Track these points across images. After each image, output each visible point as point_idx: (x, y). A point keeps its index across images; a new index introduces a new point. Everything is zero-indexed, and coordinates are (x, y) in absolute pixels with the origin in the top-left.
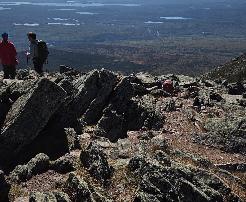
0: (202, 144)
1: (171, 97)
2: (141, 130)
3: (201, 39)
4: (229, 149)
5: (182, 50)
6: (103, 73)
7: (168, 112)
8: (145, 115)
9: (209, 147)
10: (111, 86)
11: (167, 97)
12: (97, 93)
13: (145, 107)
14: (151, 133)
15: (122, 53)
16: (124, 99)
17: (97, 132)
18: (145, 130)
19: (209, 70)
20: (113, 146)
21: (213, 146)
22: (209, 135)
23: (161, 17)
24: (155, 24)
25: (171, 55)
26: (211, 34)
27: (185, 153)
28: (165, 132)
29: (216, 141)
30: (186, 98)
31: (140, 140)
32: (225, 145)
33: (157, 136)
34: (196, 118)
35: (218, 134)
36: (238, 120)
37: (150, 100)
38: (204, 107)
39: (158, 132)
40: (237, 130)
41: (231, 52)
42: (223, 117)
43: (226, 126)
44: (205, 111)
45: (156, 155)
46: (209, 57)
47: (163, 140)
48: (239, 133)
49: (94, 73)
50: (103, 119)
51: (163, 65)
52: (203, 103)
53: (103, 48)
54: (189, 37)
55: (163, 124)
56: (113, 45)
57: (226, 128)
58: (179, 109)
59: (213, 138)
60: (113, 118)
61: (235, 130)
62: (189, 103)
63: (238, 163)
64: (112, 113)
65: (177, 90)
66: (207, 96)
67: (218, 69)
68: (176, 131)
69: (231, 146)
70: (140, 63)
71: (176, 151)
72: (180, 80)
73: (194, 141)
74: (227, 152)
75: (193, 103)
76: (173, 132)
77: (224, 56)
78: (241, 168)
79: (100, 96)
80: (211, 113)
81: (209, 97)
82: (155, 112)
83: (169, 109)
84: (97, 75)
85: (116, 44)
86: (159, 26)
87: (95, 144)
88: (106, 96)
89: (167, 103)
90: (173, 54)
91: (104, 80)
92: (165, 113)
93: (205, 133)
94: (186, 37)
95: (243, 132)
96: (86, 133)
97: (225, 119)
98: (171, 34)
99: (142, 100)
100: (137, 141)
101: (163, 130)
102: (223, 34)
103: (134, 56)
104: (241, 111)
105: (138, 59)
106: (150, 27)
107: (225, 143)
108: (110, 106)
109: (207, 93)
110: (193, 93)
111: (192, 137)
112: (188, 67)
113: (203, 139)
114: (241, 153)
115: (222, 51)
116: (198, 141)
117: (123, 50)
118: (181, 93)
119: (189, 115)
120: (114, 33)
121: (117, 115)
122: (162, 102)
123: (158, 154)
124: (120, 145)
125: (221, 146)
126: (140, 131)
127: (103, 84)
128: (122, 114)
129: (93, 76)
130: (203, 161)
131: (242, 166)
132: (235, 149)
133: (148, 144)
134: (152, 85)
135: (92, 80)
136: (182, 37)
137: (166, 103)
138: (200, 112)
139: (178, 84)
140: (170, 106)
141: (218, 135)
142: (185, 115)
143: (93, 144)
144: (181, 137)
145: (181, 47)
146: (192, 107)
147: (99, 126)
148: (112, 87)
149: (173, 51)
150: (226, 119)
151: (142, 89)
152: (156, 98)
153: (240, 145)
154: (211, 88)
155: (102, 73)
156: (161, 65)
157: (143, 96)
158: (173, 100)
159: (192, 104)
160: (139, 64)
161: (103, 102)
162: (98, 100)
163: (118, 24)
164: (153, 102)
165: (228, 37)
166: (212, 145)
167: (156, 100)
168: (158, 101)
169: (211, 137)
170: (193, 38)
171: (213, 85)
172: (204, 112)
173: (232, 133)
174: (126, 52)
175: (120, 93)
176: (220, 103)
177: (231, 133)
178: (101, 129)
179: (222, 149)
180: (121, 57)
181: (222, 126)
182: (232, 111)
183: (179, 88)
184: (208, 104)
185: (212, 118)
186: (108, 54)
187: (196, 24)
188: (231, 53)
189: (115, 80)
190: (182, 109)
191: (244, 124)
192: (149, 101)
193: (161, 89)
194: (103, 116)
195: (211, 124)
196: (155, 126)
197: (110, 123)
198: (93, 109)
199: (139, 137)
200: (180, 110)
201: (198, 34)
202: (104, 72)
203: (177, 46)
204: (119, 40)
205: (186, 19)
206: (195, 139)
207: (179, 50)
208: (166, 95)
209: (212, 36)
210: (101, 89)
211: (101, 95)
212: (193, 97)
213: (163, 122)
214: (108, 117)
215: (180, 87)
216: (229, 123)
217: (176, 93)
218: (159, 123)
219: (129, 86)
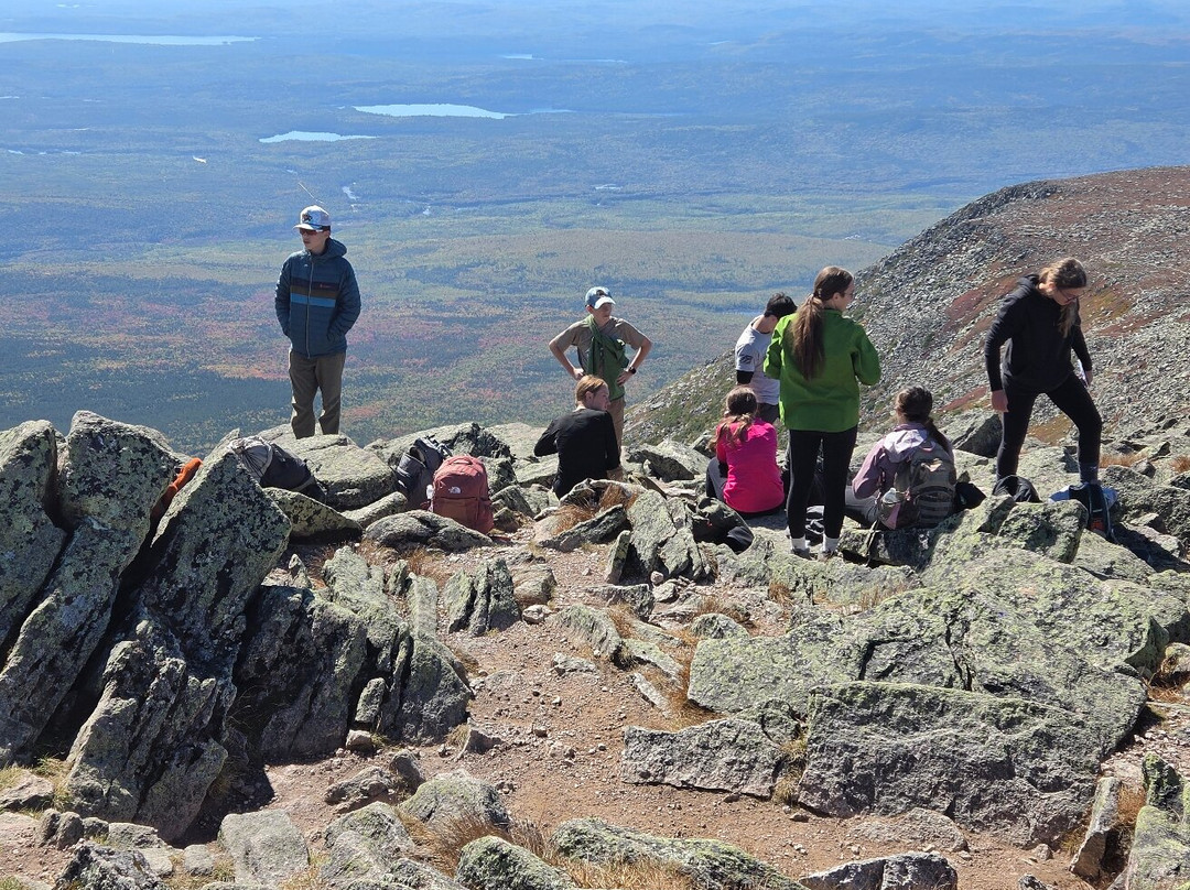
0: (687, 786)
1: (484, 548)
2: (342, 756)
3: (594, 222)
4: (825, 794)
5: (494, 287)
6: (90, 441)
7: (480, 632)
8: (359, 666)
9: (727, 801)
10: (141, 514)
11: (462, 550)
12: (57, 564)
13: (351, 620)
14: (402, 765)
15: (143, 322)
16: (225, 582)
17: (78, 800)
18: (365, 750)
19: (653, 388)
20: (197, 865)
21: (746, 790)
22: (718, 733)
23: (358, 109)
24: (328, 145)
25: (439, 319)
26: (640, 198)
27: (622, 835)
28: (480, 745)
29: (756, 760)
30: (565, 544)
31: (343, 811)
32: (803, 778)
33: (441, 776)
34: (635, 647)
35: (763, 721)
36: (849, 633)
37: (369, 576)
38: (668, 586)
39: (443, 754)
40: (856, 690)
41: (755, 289)
42: (772, 630)
43: (799, 673)
44: (677, 608)
45: (472, 869)
46: (644, 317)
47: (483, 787)
48: (864, 705)
49: (32, 442)
50: (107, 712)
51: (399, 379)
52: (659, 564)
53: (20, 296)
54: (528, 212)
55: (464, 704)
56: (78, 274)
57: (800, 683)
58: (539, 611)
59: (743, 748)
60: (168, 701)
61: (843, 692)
62: (589, 574)
63: (882, 859)
64: (163, 670)
65: (513, 508)
66: (679, 525)
67: (697, 379)
68: (543, 735)
69: (836, 779)
70: (258, 374)
71: (574, 831)
72: (512, 453)
73: (646, 775)
74: (821, 813)
75: (609, 570)
76: (525, 744)
77: (718, 310)
78: (902, 880)
79: (77, 575)
80: (711, 615)
81: (686, 532)
82: (411, 641)
83: (485, 613)
84: (49, 451)
85: (99, 269)
86: (356, 159)
87: (112, 853)
88: (113, 574)
89: (472, 584)
90: (451, 309)
91: (94, 479)
92: (465, 642)
93: (698, 727)
94: (509, 214)
95: (885, 697)
96: (10, 814)
97: (788, 636)
98: (426, 200)
99: (327, 578)
100: (330, 819)
101: (469, 736)
102: (704, 194)
103: (219, 334)
104: (854, 589)
105: (240, 351)
106: (302, 163)
107: (801, 764)
108: (146, 629)
109: (676, 510)
110: (600, 515)
111: (631, 758)
112: (536, 379)
113: (688, 759)
114: (887, 807)
115: (709, 286)
116: (664, 775)
117: (148, 300)
118: (538, 520)
119: (600, 638)
120: (84, 203)
121: (192, 678)
122: (441, 581)
123: (480, 859)
124: (237, 853)
125: (785, 784)
126: (336, 761)
127: (93, 504)
128: (219, 675)
129: (27, 460)
130: (723, 864)
131: (906, 872)
132: (859, 789)
133: (398, 823)
134: (370, 490)
135: (17, 484)
136: (490, 214)
137: (465, 587)
138: (651, 617)
139: (511, 475)
140: (489, 601)
141: (763, 727)
142: (578, 641)
143: (99, 853)
144: (569, 765)
145: (489, 269)
146: (609, 596)
147: (89, 756)
148: (148, 514)
149: (447, 294)
150: (794, 639)
151: (316, 518)
152: (404, 563)
153: (878, 766)
154: (687, 487)
155: (78, 438)
156: (385, 380)
157: (331, 557)
158: (501, 564)
159: (606, 577)
160: (253, 381)
161: (96, 614)
162: (69, 601)
163: (104, 152)
164: (391, 587)
165: (729, 210)
166: (737, 786)
167: (405, 572)
168: (418, 574)
169: (731, 743)
170: (546, 220)
171: (688, 466)
172: (673, 615)
173: (833, 708)
174: (169, 310)
175: (202, 548)
176: (745, 559)
177: (828, 708)
178: (99, 778)
179: (792, 801)
180: (138, 345)
181: (779, 678)
182: (810, 592)
183: (521, 498)
184: (685, 570)
185: (724, 641)
186: (56, 332)
187: (558, 145)
188: (753, 294)
189: (165, 474)
190: (558, 610)
191: (882, 656)
192: (366, 584)
193: (426, 509)
194: (107, 693)
195: (722, 673)
196: (418, 717)
197: (154, 736)
198: (40, 661)
199: (335, 797)
200: (547, 615)
201: (574, 196)
202: (90, 433)
203: (465, 268)
204: (115, 241)
205: (499, 116)
206: (647, 766)
207: (477, 287)
208: (459, 540)
209: (646, 205)
210: (77, 534)
211: (81, 574)
212: (607, 538)
213: (464, 690)
214: (142, 701)
215: (523, 490)
216: (808, 653)
217: (508, 524)
218: (440, 703)
219: (249, 502)
